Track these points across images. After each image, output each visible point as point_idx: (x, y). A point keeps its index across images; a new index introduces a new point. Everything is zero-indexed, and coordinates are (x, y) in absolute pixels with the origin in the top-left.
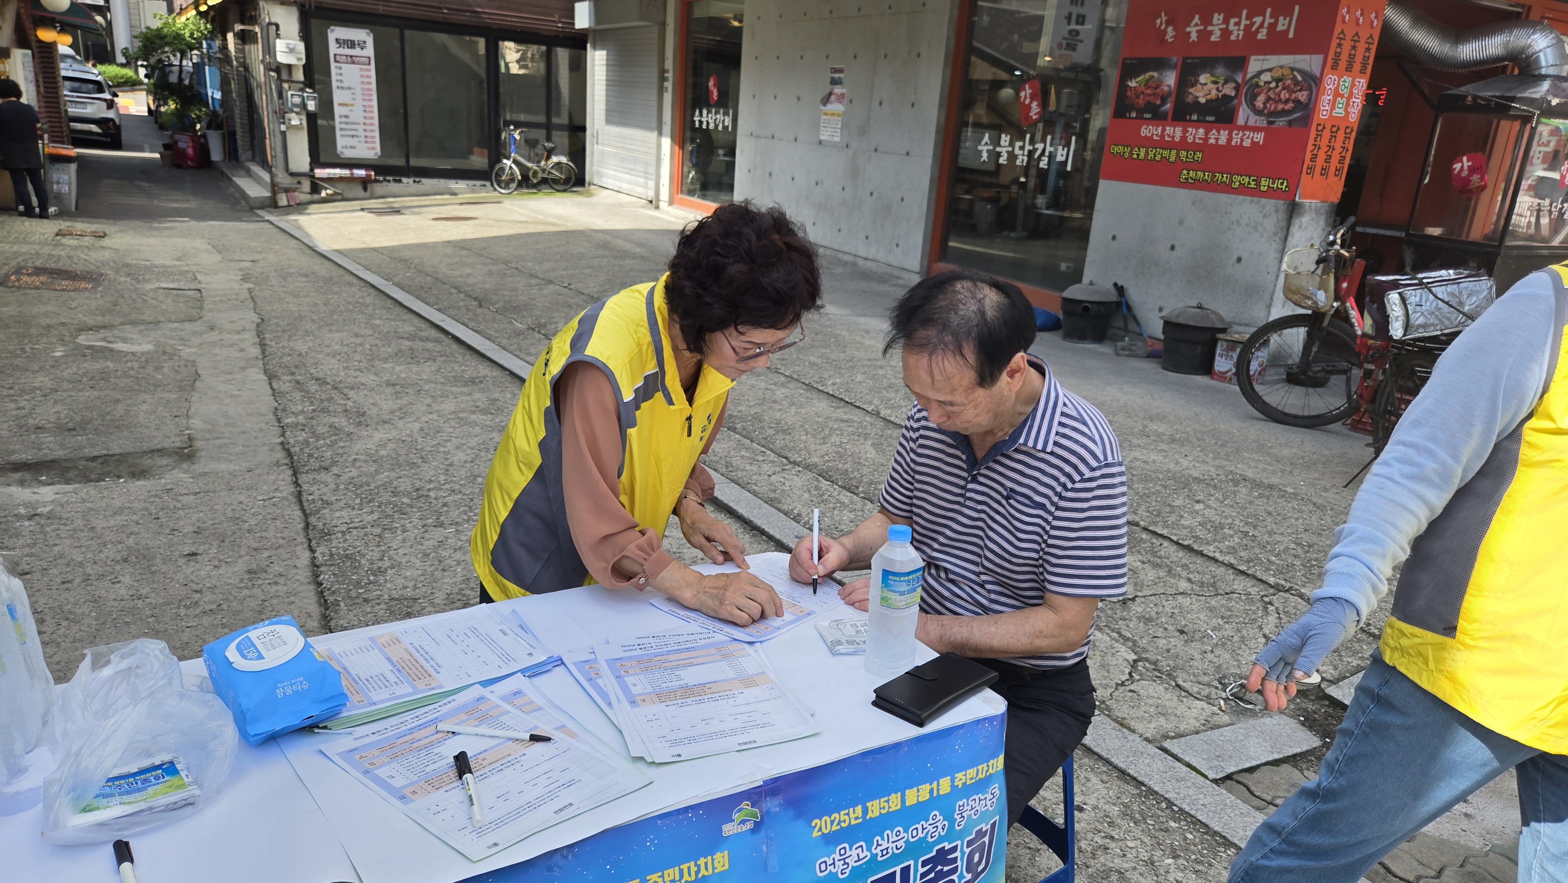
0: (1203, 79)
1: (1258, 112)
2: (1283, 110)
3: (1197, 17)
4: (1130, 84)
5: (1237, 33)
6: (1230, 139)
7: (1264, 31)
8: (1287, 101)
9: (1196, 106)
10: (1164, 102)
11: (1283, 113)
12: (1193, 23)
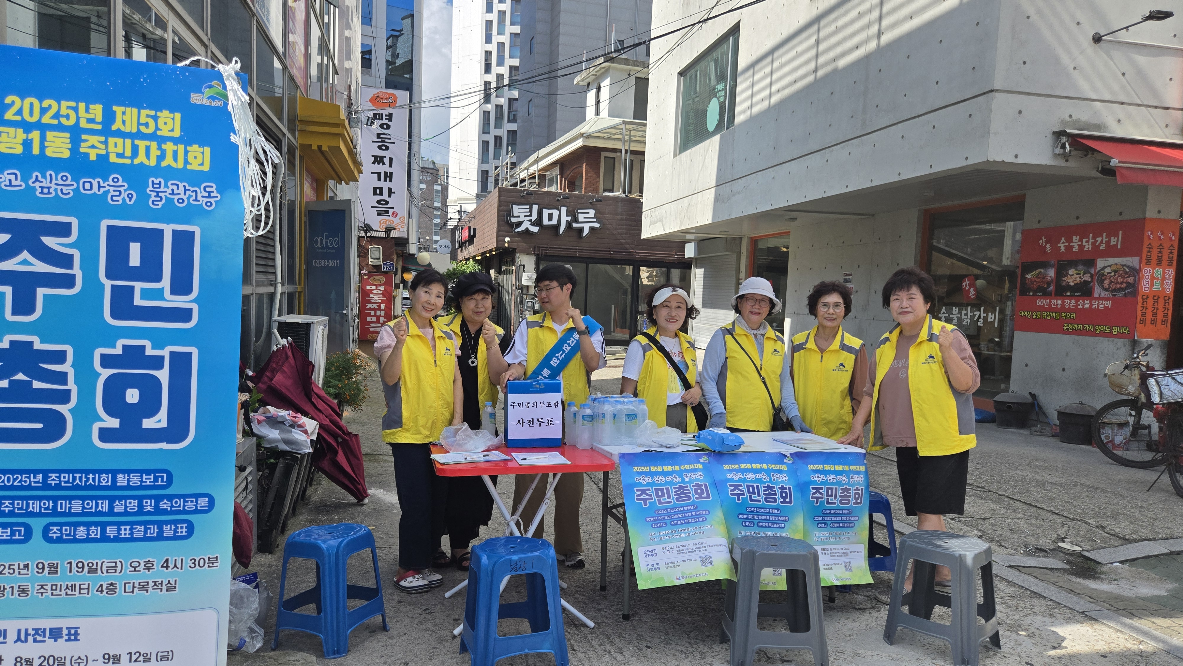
0: (1071, 272)
1: (1106, 290)
2: (1120, 288)
3: (1063, 238)
4: (1027, 276)
5: (1088, 247)
6: (1091, 305)
7: (1104, 245)
8: (1122, 283)
9: (1068, 287)
10: (1049, 286)
11: (1121, 289)
12: (1062, 241)
